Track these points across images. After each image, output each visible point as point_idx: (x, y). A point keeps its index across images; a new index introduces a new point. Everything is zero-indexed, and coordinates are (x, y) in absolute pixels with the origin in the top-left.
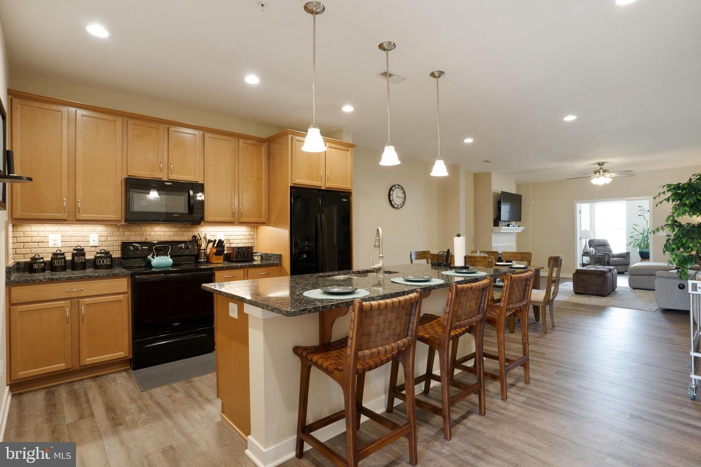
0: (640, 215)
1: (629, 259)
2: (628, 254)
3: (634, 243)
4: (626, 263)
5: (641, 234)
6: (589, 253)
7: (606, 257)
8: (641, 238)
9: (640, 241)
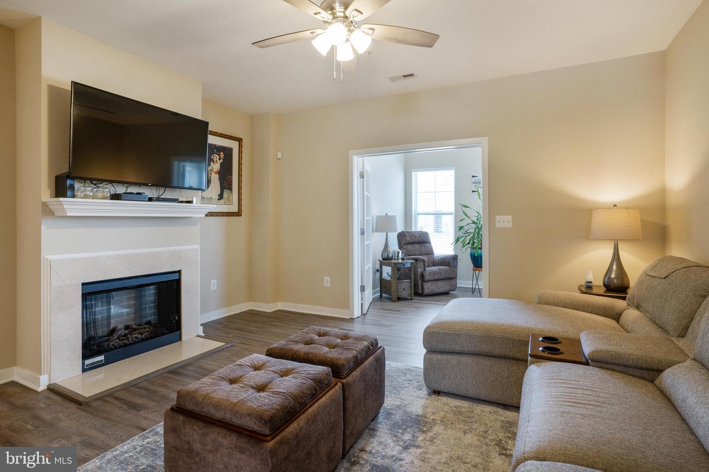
0: (473, 191)
1: (456, 267)
2: (455, 258)
3: (463, 238)
4: (451, 276)
5: (474, 222)
6: (391, 259)
7: (419, 266)
8: (472, 230)
9: (472, 235)
